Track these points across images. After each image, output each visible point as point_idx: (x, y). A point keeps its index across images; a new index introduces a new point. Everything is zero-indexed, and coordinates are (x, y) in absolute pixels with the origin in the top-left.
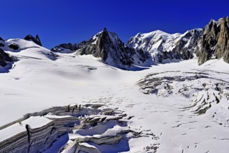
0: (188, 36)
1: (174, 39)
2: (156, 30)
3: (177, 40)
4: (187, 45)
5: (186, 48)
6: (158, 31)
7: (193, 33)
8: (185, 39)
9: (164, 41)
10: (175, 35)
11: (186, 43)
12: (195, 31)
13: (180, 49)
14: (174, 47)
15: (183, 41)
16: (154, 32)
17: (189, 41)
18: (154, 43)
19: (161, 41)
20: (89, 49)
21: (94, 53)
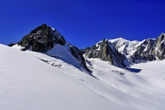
0: (145, 43)
1: (134, 45)
3: (137, 46)
4: (145, 50)
5: (146, 52)
6: (120, 38)
7: (149, 41)
8: (143, 45)
9: (127, 46)
10: (134, 42)
11: (144, 48)
12: (150, 40)
13: (141, 52)
14: (136, 50)
15: (142, 47)
16: (118, 39)
17: (147, 47)
18: (119, 47)
19: (124, 46)
20: (95, 54)
21: (101, 57)
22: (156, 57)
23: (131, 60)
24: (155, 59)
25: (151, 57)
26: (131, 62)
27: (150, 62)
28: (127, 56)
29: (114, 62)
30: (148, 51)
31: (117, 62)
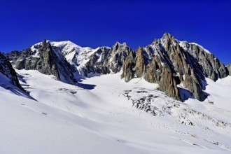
0: (99, 52)
1: (86, 53)
2: (67, 40)
3: (90, 54)
4: (99, 60)
5: (99, 63)
6: (69, 42)
7: (103, 50)
8: (97, 55)
9: (77, 53)
10: (87, 49)
11: (98, 58)
12: (105, 49)
13: (94, 63)
14: (88, 60)
15: (96, 56)
16: (65, 42)
17: (101, 57)
18: (66, 54)
19: (74, 53)
20: (30, 63)
21: (40, 68)
22: (111, 70)
23: (83, 73)
24: (109, 72)
25: (105, 69)
26: (83, 75)
27: (104, 75)
28: (78, 68)
29: (61, 77)
30: (102, 62)
31: (65, 76)
